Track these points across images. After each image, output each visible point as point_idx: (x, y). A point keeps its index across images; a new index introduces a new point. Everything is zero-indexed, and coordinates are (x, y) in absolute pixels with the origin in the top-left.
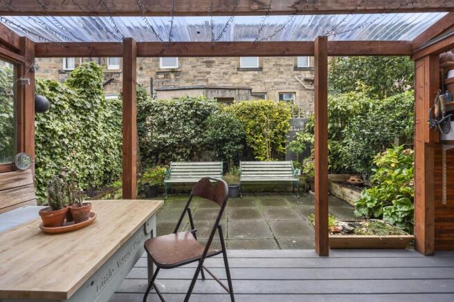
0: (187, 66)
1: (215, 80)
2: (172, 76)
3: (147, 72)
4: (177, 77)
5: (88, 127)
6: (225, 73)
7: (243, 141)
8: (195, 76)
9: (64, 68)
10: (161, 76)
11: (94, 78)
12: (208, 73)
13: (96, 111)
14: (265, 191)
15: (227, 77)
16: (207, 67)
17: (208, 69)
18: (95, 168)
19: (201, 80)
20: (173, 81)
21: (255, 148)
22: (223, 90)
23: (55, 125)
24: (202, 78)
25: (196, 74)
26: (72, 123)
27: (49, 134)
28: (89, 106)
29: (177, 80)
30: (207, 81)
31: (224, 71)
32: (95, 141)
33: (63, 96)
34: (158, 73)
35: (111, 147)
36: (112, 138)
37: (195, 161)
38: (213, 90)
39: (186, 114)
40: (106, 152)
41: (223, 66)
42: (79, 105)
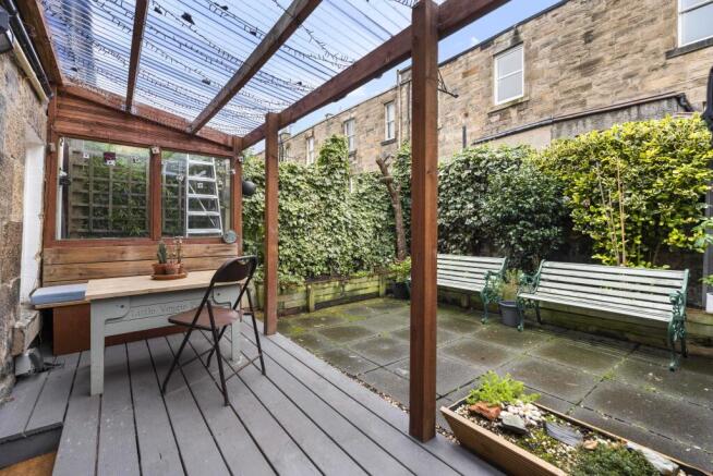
0: (541, 88)
1: (603, 96)
2: (513, 113)
3: (475, 118)
4: (522, 113)
5: (329, 206)
6: (630, 76)
7: (567, 222)
8: (556, 102)
9: (387, 139)
10: (496, 118)
11: (335, 152)
12: (587, 87)
13: (336, 188)
14: (598, 333)
15: (636, 81)
16: (585, 75)
17: (586, 80)
18: (336, 253)
19: (569, 105)
20: (515, 121)
21: (593, 235)
22: (595, 117)
23: (292, 206)
24: (572, 101)
25: (559, 97)
26: (311, 203)
27: (286, 215)
28: (328, 183)
29: (521, 117)
30: (583, 103)
31: (627, 70)
32: (335, 221)
33: (300, 177)
34: (490, 115)
35: (361, 229)
36: (364, 218)
37: (484, 255)
38: (573, 123)
39: (459, 178)
40: (354, 234)
41: (624, 62)
42: (318, 183)
